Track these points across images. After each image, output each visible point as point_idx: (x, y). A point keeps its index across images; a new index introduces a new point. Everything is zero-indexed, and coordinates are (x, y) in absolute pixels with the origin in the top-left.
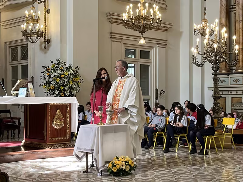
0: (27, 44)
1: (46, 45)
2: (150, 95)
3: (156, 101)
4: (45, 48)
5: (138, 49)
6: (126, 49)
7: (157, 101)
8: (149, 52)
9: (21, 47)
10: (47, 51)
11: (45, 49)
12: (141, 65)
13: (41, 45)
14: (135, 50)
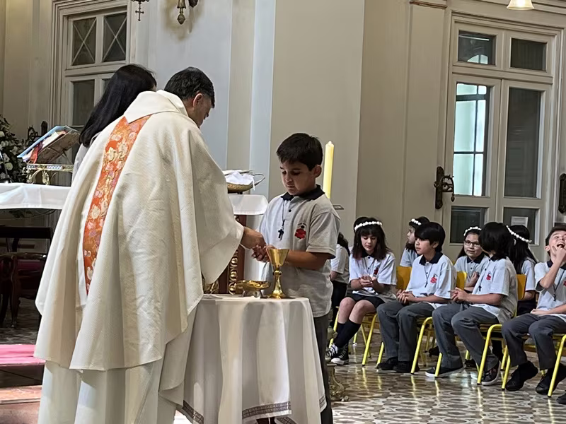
0: (125, 7)
1: (186, 11)
2: (539, 195)
3: (557, 219)
4: (181, 20)
5: (503, 33)
6: (461, 32)
7: (561, 219)
8: (544, 44)
9: (107, 17)
10: (188, 32)
11: (181, 23)
12: (510, 88)
13: (167, 11)
14: (492, 38)
